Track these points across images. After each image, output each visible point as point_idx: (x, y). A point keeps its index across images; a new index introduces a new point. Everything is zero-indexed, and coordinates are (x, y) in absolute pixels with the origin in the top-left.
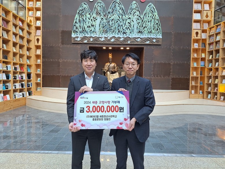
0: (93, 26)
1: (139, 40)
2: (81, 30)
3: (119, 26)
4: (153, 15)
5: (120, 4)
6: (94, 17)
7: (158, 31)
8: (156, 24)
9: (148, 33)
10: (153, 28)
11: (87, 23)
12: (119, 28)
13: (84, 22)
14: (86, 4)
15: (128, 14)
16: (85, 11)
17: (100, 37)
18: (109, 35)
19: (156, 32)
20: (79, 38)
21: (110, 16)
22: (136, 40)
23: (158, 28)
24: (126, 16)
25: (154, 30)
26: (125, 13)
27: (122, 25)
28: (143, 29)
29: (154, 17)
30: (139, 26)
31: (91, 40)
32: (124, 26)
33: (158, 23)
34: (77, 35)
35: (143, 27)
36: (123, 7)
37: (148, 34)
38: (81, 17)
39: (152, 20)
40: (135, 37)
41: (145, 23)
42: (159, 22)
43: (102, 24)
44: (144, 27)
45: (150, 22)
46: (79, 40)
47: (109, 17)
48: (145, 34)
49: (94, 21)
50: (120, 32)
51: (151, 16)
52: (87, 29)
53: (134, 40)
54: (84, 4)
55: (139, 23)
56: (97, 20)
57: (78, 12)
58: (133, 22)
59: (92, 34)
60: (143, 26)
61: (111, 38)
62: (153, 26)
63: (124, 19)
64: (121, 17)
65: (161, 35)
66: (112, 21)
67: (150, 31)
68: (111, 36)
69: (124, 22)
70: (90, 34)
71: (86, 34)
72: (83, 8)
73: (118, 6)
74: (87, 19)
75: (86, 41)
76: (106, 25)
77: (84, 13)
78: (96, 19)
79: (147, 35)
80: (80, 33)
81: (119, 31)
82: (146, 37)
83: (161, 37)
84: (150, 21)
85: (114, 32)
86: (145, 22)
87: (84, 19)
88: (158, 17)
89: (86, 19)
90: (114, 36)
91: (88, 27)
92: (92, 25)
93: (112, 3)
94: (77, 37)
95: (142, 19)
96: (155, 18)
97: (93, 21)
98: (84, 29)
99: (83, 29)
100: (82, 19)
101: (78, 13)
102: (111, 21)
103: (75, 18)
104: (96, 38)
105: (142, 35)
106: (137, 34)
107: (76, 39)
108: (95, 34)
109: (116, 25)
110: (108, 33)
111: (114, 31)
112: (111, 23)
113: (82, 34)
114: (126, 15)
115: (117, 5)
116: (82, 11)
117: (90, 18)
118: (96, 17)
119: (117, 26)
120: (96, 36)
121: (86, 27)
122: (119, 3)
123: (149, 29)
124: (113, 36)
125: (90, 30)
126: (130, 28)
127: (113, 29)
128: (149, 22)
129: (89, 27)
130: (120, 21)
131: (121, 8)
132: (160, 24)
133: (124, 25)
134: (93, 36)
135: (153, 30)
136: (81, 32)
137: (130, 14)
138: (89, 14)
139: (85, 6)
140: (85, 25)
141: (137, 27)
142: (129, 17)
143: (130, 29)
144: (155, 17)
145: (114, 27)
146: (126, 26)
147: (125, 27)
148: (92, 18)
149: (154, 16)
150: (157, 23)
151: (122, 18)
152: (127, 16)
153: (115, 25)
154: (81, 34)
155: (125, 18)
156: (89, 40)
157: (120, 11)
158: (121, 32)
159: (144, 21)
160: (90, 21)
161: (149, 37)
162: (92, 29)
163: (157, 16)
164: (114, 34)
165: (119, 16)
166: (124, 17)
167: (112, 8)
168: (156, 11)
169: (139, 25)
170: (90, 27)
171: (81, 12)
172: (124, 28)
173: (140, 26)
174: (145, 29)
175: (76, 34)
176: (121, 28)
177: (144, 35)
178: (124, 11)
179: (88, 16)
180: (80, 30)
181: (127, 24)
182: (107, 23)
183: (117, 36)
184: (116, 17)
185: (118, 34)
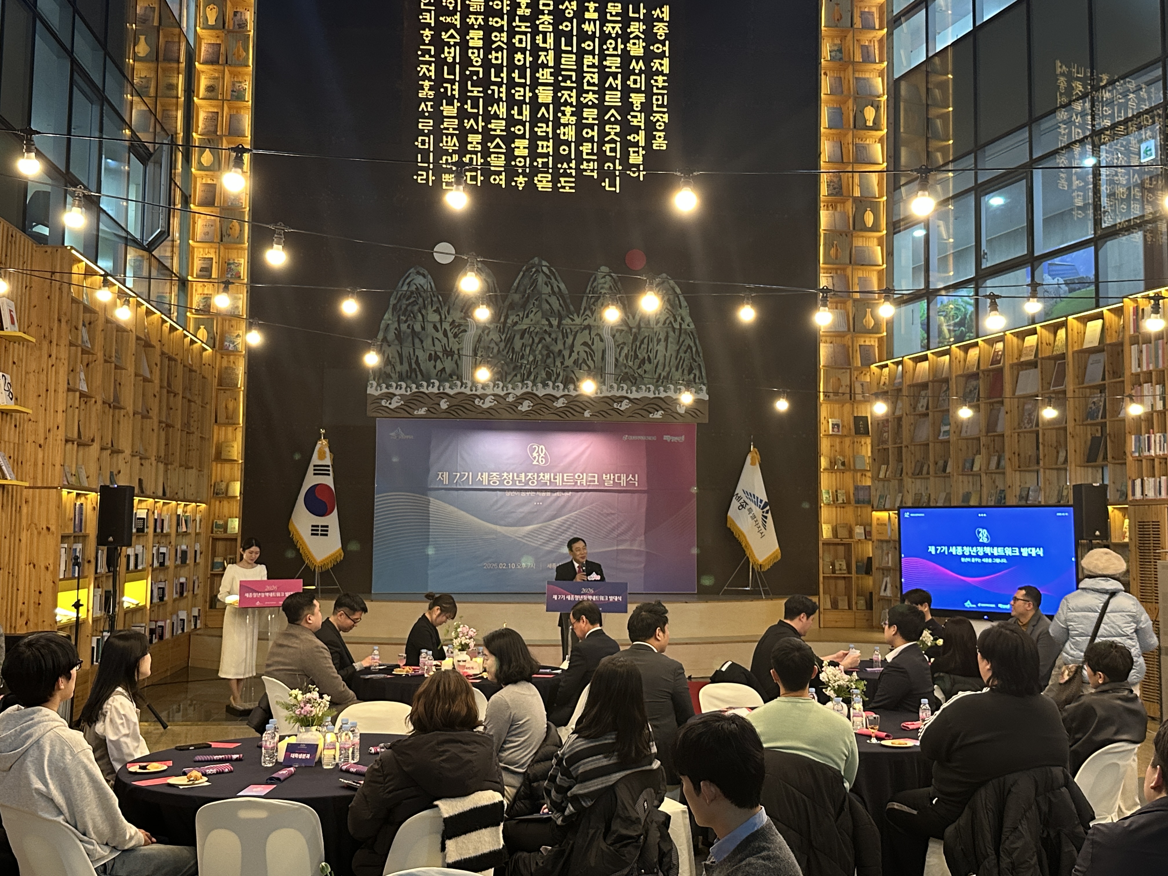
0: (449, 353)
1: (624, 405)
2: (406, 366)
3: (548, 356)
4: (674, 317)
5: (552, 277)
6: (454, 321)
7: (692, 376)
8: (684, 348)
9: (657, 381)
10: (674, 362)
11: (428, 342)
12: (550, 361)
13: (417, 341)
14: (426, 272)
15: (582, 312)
16: (421, 300)
17: (478, 393)
18: (510, 386)
19: (686, 378)
20: (395, 399)
21: (516, 319)
22: (615, 405)
23: (695, 365)
24: (573, 320)
25: (677, 370)
26: (572, 307)
27: (560, 351)
28: (639, 367)
29: (677, 326)
30: (623, 354)
31: (444, 405)
32: (567, 357)
33: (692, 344)
34: (387, 388)
35: (637, 362)
36: (563, 286)
37: (657, 388)
38: (406, 322)
39: (671, 333)
40: (609, 395)
41: (644, 346)
42: (697, 342)
43: (484, 348)
44: (643, 362)
45: (663, 343)
46: (397, 408)
47: (509, 321)
48: (645, 385)
49: (455, 336)
50: (553, 379)
51: (668, 322)
52: (427, 366)
53: (606, 407)
54: (418, 273)
55: (624, 343)
56: (465, 331)
57: (393, 301)
58: (602, 340)
59: (447, 385)
60: (636, 357)
61: (521, 399)
62: (674, 355)
63: (568, 330)
64: (555, 323)
65: (704, 388)
66: (522, 337)
67: (664, 374)
68: (519, 392)
69: (569, 341)
70: (437, 383)
71: (425, 384)
72: (413, 288)
73: (546, 284)
74: (430, 328)
75: (424, 409)
76: (499, 351)
77: (416, 308)
78: (462, 328)
79: (652, 388)
80: (401, 378)
81: (549, 376)
82: (651, 395)
83: (707, 398)
84: (662, 336)
85: (532, 377)
86: (646, 341)
87: (418, 328)
88: (692, 326)
89: (423, 328)
90: (529, 390)
91: (430, 360)
92: (445, 351)
93: (521, 273)
94: (390, 396)
95: (634, 330)
96: (683, 327)
97: (450, 335)
98: (414, 366)
99: (410, 365)
100: (409, 331)
101: (395, 305)
102: (518, 337)
103: (382, 325)
104: (460, 398)
105: (634, 389)
106: (615, 386)
107: (383, 403)
108: (459, 383)
109: (537, 352)
110: (508, 380)
111: (530, 374)
112: (518, 344)
113: (409, 382)
114: (575, 315)
115: (540, 280)
116: (411, 301)
117: (439, 326)
118: (462, 321)
119: (542, 355)
120: (463, 390)
121: (422, 356)
122: (548, 272)
123: (660, 367)
124: (525, 390)
125: (439, 366)
126: (590, 363)
127: (528, 366)
128: (659, 341)
129: (434, 358)
130: (553, 336)
131: (556, 289)
132: (700, 349)
133: (566, 353)
134: (451, 392)
135: (673, 369)
136: (404, 375)
137: (588, 312)
138: (437, 311)
139: (420, 280)
140: (419, 353)
141: (617, 360)
142: (586, 323)
143: (592, 366)
144: (680, 324)
145: (531, 358)
146: (574, 356)
147: (572, 359)
148: (446, 326)
149: (679, 319)
150: (689, 347)
151: (558, 326)
152: (578, 321)
153: (535, 351)
154: (404, 385)
155: (573, 327)
156: (436, 406)
157: (553, 300)
158: (558, 375)
159: (640, 338)
160: (440, 335)
161: (663, 395)
162: (448, 364)
163: (688, 319)
164: (530, 384)
165: (548, 320)
166: (567, 321)
167: (522, 288)
168: (684, 304)
169: (625, 351)
170: (437, 357)
171: (404, 302)
172: (569, 362)
173: (626, 356)
174: (647, 366)
175: (384, 386)
176: (558, 364)
177: (643, 387)
178: (568, 301)
179: (434, 317)
180: (398, 368)
181: (578, 347)
182: (502, 345)
183: (541, 392)
184: (538, 323)
185: (545, 385)
